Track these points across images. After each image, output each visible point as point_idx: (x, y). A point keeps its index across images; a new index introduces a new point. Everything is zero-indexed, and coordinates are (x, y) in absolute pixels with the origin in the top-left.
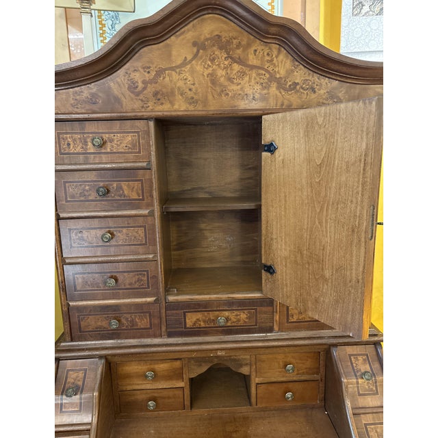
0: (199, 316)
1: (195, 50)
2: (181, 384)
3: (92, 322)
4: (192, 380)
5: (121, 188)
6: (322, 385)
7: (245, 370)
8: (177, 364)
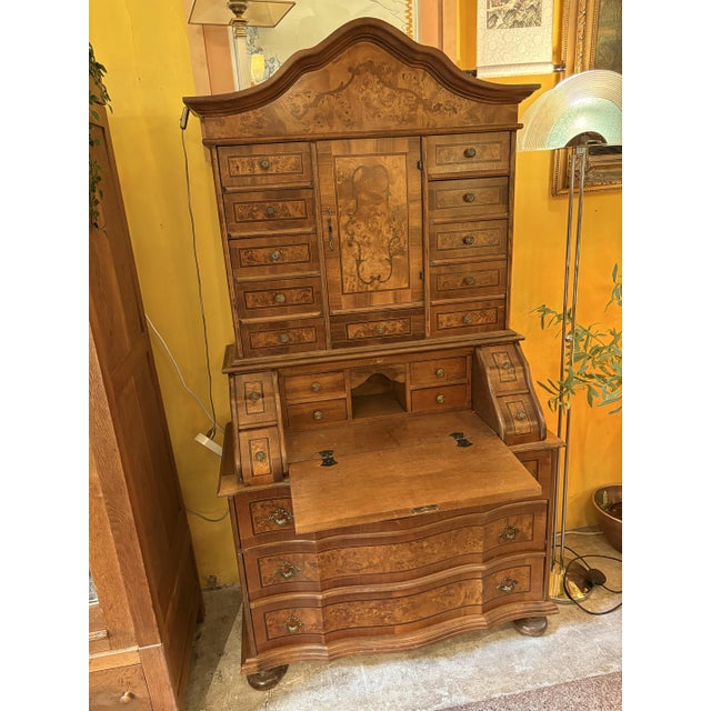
0: (360, 327)
1: (350, 75)
2: (344, 396)
3: (262, 339)
4: (353, 391)
5: (286, 207)
6: (469, 388)
7: (400, 379)
8: (340, 376)
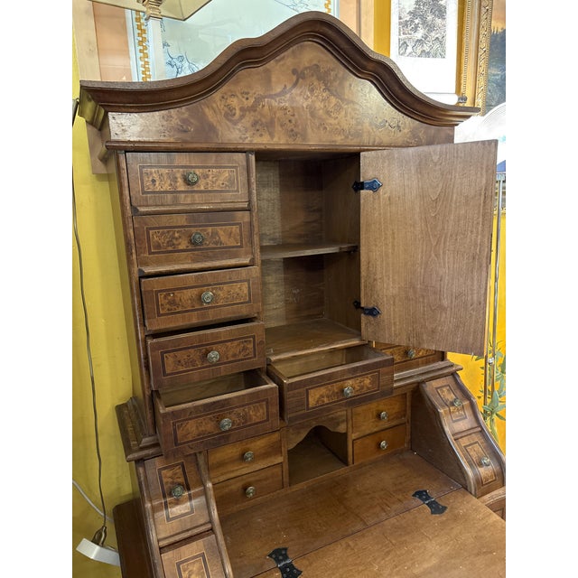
1: (295, 78)
2: (280, 459)
4: (290, 452)
5: (217, 233)
6: (408, 427)
7: (342, 428)
8: (276, 436)
